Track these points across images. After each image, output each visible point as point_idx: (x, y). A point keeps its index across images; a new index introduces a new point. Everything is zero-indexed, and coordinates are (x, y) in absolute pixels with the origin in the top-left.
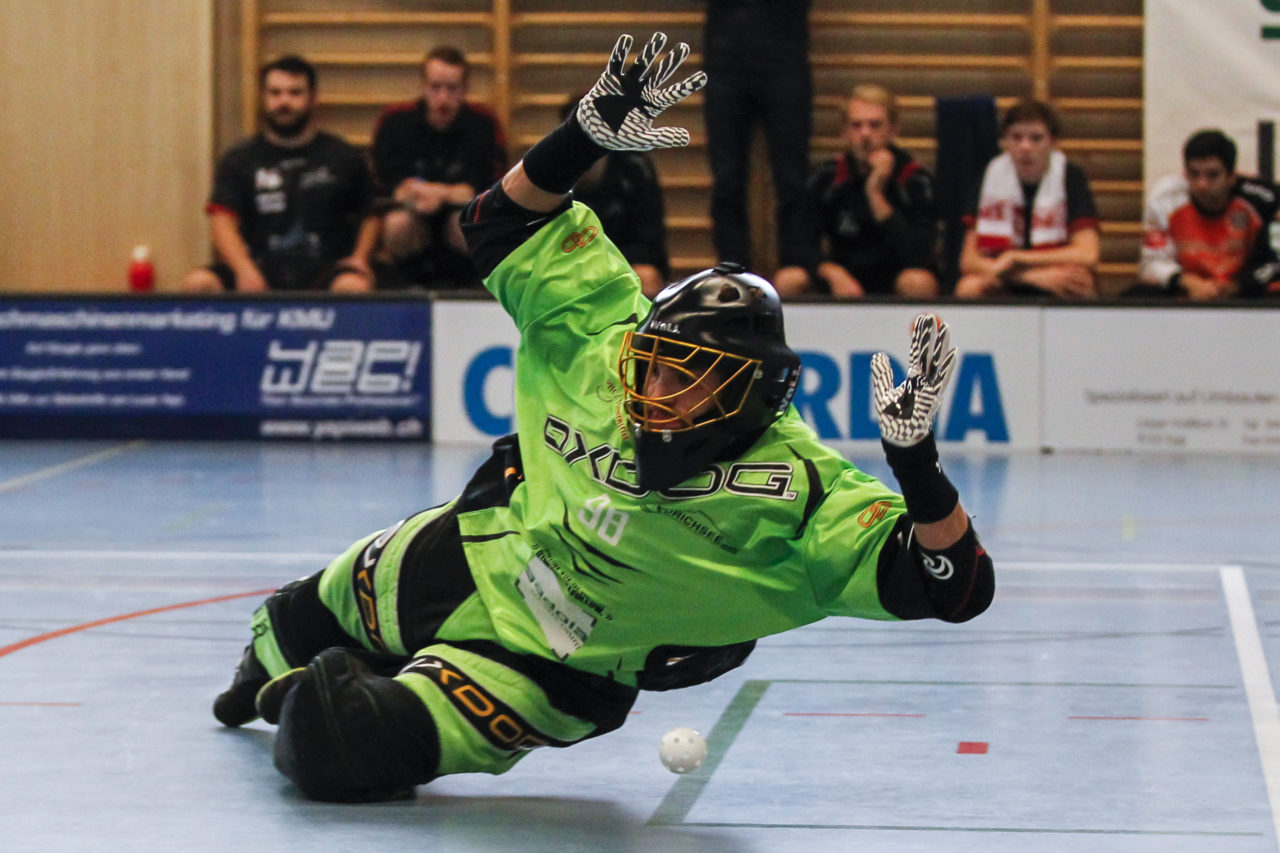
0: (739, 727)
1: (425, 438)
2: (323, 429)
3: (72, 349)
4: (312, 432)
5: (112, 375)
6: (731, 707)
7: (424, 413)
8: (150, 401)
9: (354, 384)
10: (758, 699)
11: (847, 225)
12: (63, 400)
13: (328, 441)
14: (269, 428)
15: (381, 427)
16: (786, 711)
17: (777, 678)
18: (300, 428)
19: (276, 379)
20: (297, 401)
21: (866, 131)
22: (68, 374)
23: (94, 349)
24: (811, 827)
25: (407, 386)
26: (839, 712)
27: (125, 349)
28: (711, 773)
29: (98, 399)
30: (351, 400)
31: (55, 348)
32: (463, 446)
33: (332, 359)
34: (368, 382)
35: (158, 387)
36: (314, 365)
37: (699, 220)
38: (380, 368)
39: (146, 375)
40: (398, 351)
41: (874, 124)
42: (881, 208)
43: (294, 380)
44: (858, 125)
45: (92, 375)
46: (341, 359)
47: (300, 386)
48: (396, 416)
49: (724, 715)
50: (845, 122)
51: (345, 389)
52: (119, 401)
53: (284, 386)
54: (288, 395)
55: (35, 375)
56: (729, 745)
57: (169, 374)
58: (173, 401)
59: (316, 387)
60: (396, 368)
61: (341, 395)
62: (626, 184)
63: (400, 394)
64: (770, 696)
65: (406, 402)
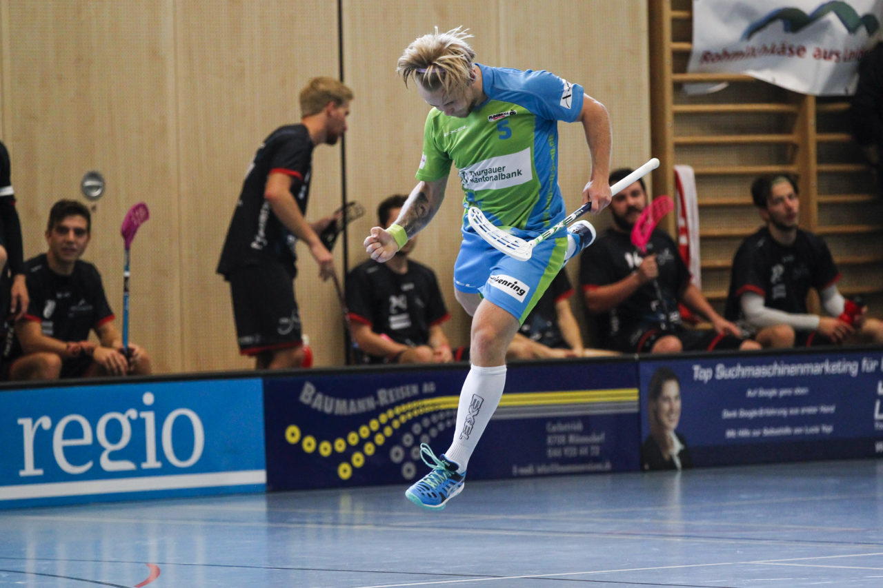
3: (772, 393)
5: (794, 411)
8: (815, 430)
12: (768, 432)
22: (770, 412)
23: (784, 392)
27: (800, 391)
29: (787, 431)
35: (819, 419)
39: (812, 410)
52: (798, 431)
55: (752, 414)
57: (825, 409)
58: (828, 429)
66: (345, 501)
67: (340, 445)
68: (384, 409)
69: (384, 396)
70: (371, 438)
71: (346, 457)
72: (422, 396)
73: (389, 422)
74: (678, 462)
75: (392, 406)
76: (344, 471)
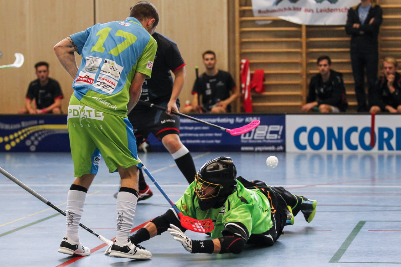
0: (356, 234)
1: (284, 151)
2: (257, 149)
3: (191, 128)
4: (254, 149)
5: (202, 135)
6: (355, 229)
7: (284, 145)
8: (212, 142)
9: (265, 137)
10: (362, 226)
11: (384, 94)
13: (258, 152)
14: (243, 148)
15: (273, 148)
16: (369, 230)
17: (368, 220)
18: (251, 148)
19: (245, 136)
20: (250, 141)
21: (388, 70)
22: (190, 135)
23: (197, 128)
24: (371, 263)
25: (279, 137)
26: (383, 230)
27: (205, 128)
28: (347, 248)
29: (198, 141)
30: (264, 141)
31: (186, 128)
32: (294, 153)
33: (259, 130)
34: (269, 136)
35: (214, 138)
36: (255, 132)
37: (353, 93)
38: (272, 132)
39: (210, 135)
40: (277, 128)
41: (390, 68)
42: (392, 89)
43: (250, 136)
44: (386, 68)
45: (197, 135)
46: (262, 130)
47: (251, 137)
48: (276, 145)
49: (353, 231)
50: (383, 68)
51: (263, 138)
52: (203, 142)
53: (247, 137)
54: (248, 140)
56: (353, 239)
57: (217, 135)
58: (218, 142)
59: (255, 138)
60: (276, 132)
61: (262, 140)
62: (333, 83)
63: (277, 139)
64: (365, 225)
65: (279, 141)
66: (8, 157)
67: (6, 139)
68: (24, 128)
69: (23, 124)
70: (19, 137)
71: (9, 142)
72: (38, 124)
73: (26, 132)
74: (145, 150)
75: (27, 127)
76: (8, 147)
